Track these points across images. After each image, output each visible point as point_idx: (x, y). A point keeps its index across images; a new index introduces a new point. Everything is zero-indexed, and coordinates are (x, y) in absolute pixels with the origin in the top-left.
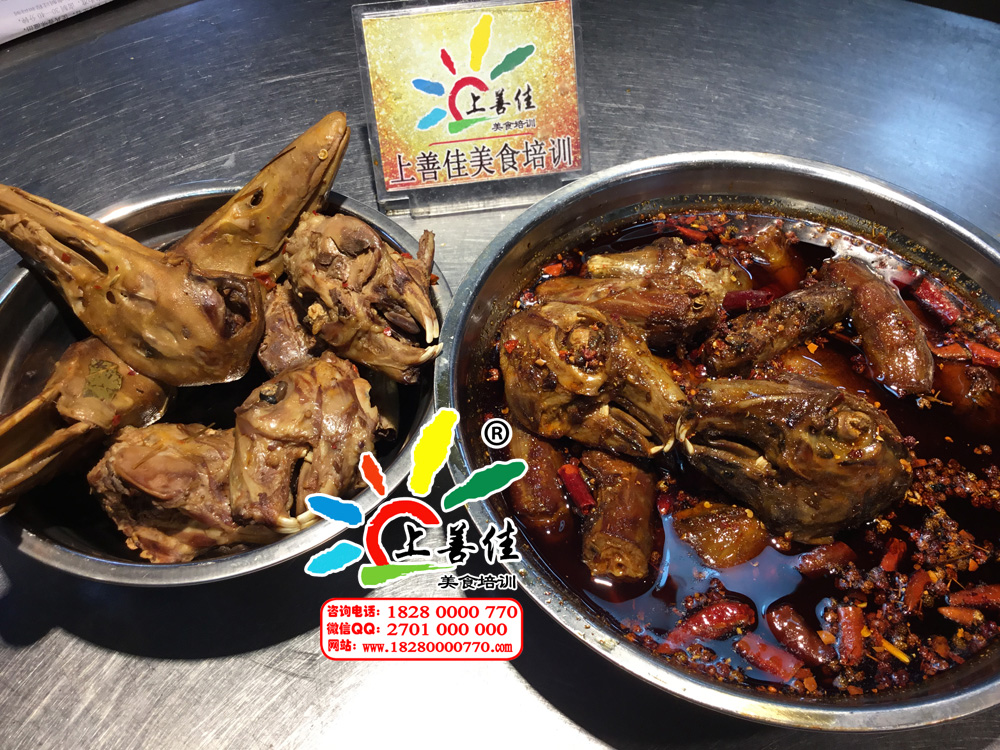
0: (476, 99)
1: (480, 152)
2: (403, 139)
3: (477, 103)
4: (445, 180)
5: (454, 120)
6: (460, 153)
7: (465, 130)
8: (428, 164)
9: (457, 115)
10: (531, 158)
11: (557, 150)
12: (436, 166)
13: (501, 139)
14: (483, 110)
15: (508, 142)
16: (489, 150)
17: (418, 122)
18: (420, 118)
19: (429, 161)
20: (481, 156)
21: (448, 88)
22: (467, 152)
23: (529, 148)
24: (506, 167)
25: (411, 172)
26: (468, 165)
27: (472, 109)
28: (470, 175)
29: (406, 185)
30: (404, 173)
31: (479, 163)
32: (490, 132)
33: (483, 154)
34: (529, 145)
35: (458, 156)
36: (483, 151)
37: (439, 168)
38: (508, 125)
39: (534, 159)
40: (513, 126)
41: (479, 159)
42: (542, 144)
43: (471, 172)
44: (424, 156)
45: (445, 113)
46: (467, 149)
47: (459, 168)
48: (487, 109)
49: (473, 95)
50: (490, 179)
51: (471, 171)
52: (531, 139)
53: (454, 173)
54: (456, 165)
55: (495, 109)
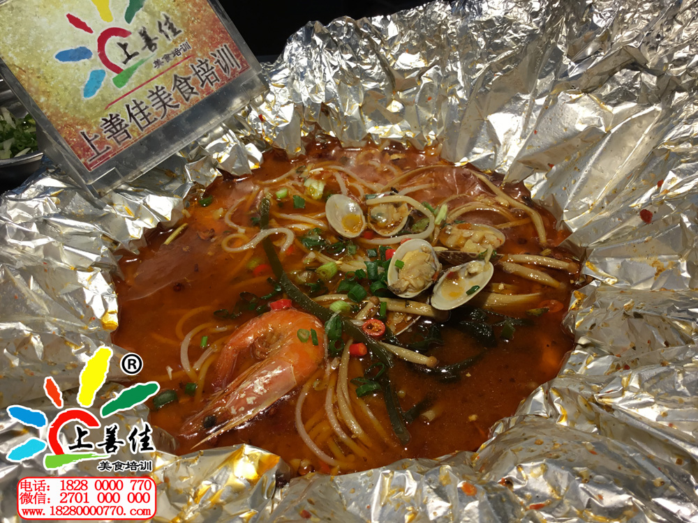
0: (124, 46)
1: (156, 93)
2: (77, 115)
3: (127, 50)
4: (139, 134)
5: (115, 75)
6: (138, 102)
7: (130, 80)
8: (114, 127)
9: (116, 69)
10: (203, 78)
11: (221, 59)
12: (123, 126)
13: (169, 72)
14: (136, 54)
15: (175, 72)
16: (163, 88)
17: (82, 93)
18: (83, 87)
19: (113, 122)
20: (159, 96)
21: (93, 47)
22: (145, 99)
23: (197, 69)
24: (187, 96)
25: (102, 142)
26: (152, 109)
27: (126, 57)
28: (159, 118)
29: (104, 157)
30: (96, 146)
31: (161, 104)
32: (155, 71)
33: (159, 93)
34: (195, 67)
35: (138, 106)
36: (158, 91)
37: (127, 125)
38: (167, 57)
39: (207, 77)
40: (171, 56)
41: (158, 100)
42: (206, 60)
43: (159, 116)
44: (107, 121)
45: (103, 72)
46: (142, 95)
47: (145, 117)
48: (139, 50)
49: (120, 44)
50: (179, 114)
51: (157, 113)
52: (194, 61)
53: (143, 123)
54: (141, 114)
55: (147, 48)
